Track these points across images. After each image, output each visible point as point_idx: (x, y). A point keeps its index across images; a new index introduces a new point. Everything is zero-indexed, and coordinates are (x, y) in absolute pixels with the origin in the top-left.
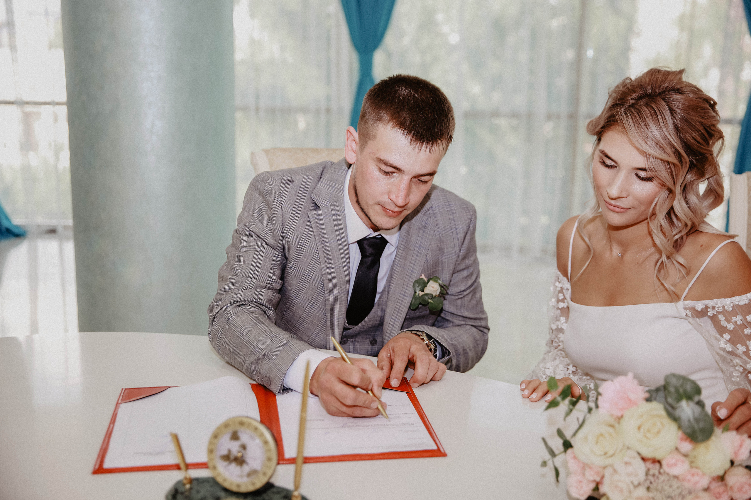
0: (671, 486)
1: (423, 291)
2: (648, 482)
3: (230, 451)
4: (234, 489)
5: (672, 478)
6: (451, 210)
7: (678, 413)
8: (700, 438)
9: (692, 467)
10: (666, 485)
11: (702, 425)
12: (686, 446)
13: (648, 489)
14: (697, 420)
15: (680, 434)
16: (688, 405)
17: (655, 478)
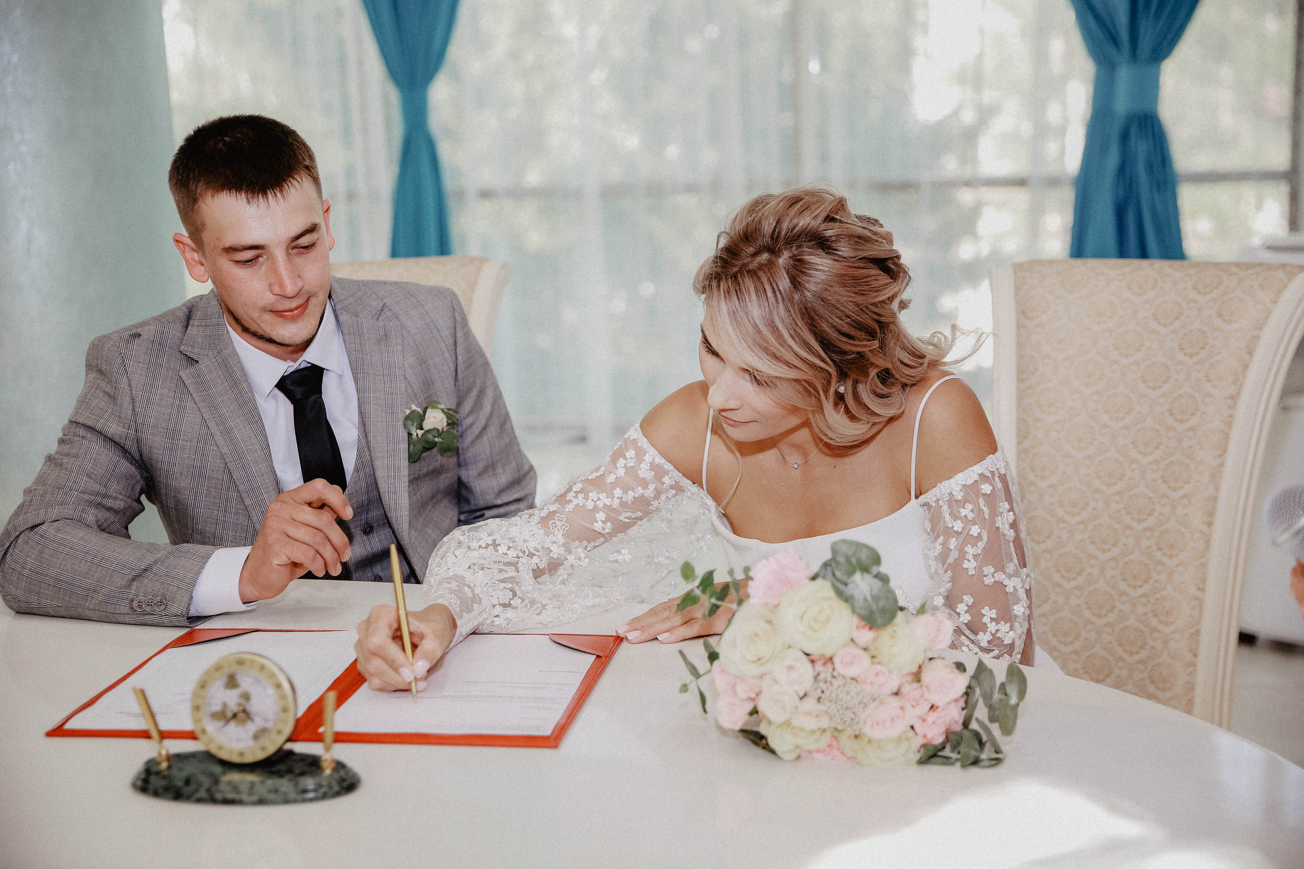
0: (848, 693)
1: (422, 429)
2: (819, 691)
3: (225, 705)
4: (236, 759)
5: (849, 681)
6: (418, 301)
7: (849, 590)
8: (879, 621)
9: (872, 663)
10: (842, 691)
11: (882, 603)
12: (866, 636)
13: (819, 699)
14: (875, 598)
15: (855, 620)
16: (863, 579)
17: (828, 684)
